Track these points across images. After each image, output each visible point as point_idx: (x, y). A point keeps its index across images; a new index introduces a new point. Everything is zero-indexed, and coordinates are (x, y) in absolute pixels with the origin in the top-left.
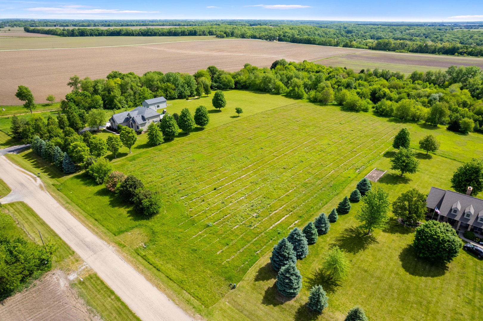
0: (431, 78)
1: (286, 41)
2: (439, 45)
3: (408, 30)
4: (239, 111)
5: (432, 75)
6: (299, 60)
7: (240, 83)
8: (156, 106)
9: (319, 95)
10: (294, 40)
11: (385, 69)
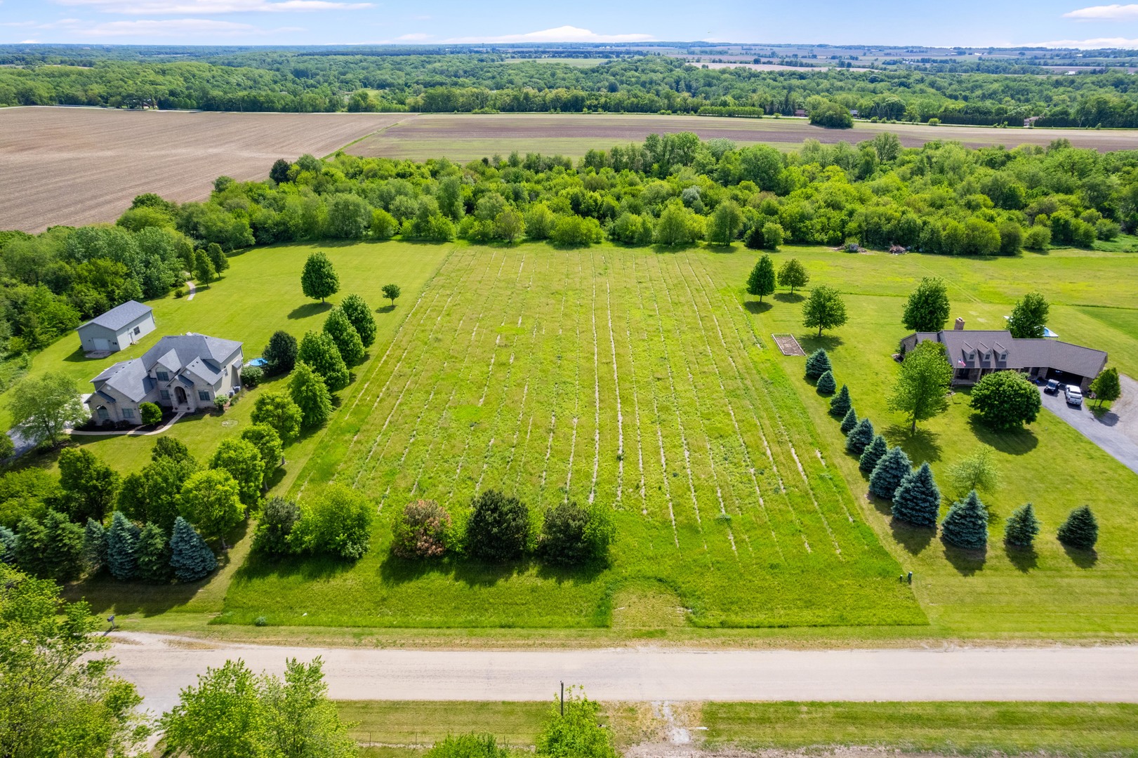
0: (621, 161)
1: (185, 107)
2: (550, 94)
3: (429, 63)
4: (391, 293)
5: (622, 155)
6: (295, 154)
7: (266, 230)
8: (132, 330)
9: (491, 226)
10: (209, 105)
11: (530, 152)
